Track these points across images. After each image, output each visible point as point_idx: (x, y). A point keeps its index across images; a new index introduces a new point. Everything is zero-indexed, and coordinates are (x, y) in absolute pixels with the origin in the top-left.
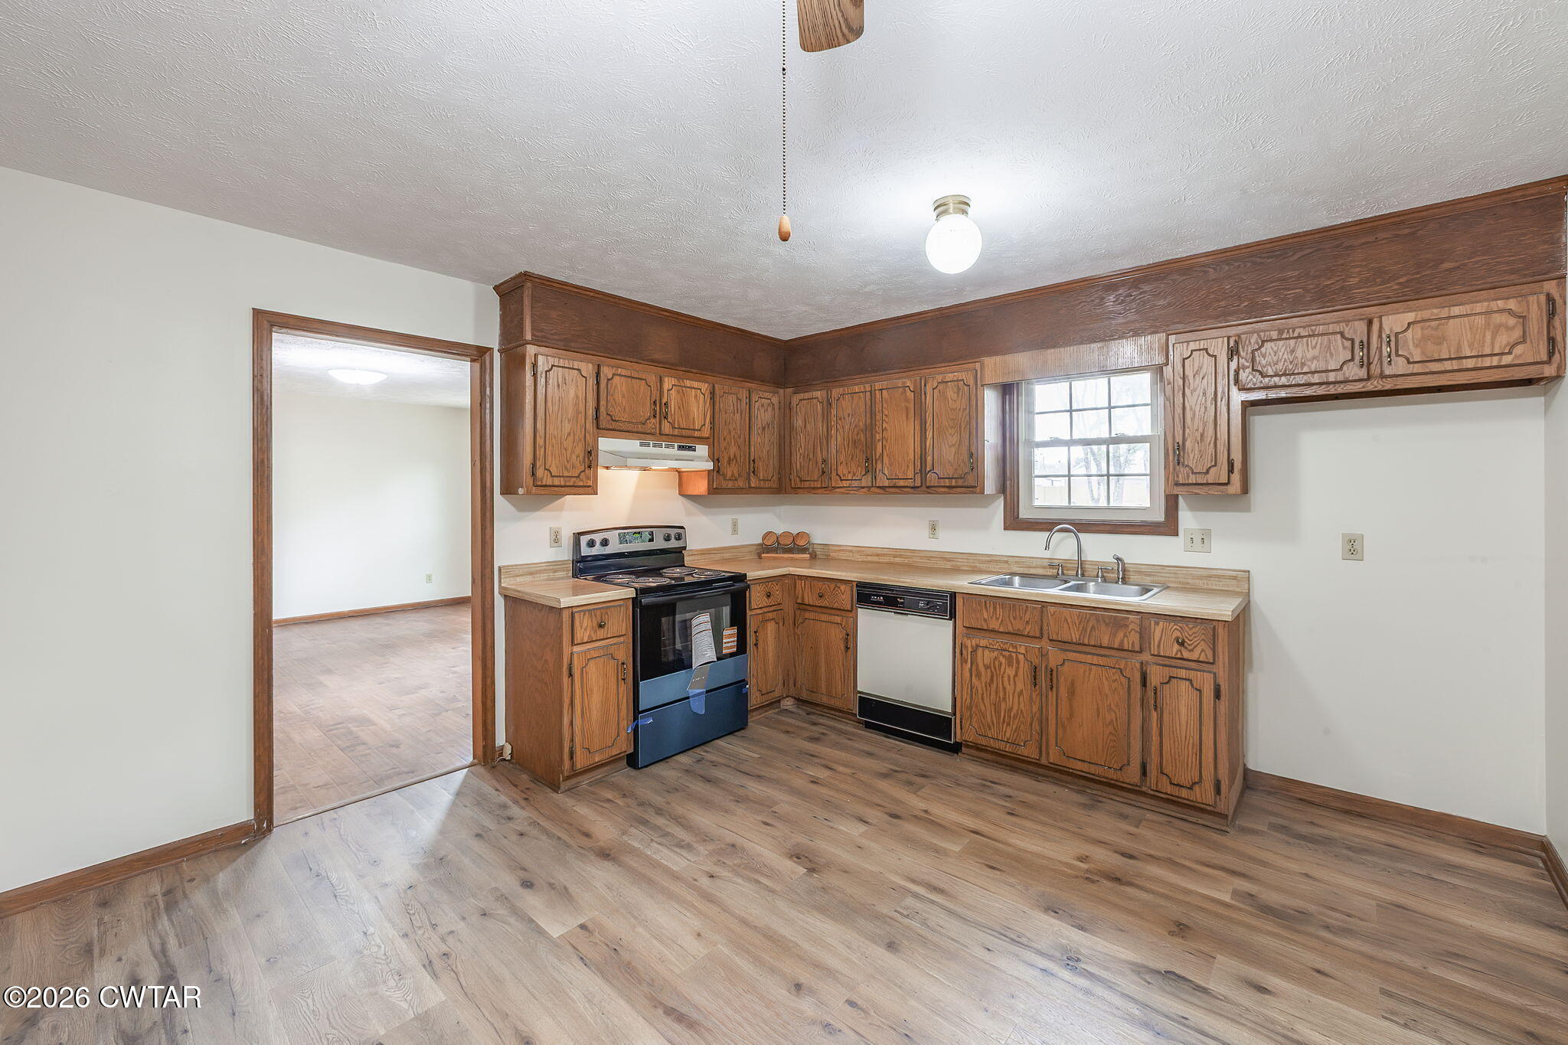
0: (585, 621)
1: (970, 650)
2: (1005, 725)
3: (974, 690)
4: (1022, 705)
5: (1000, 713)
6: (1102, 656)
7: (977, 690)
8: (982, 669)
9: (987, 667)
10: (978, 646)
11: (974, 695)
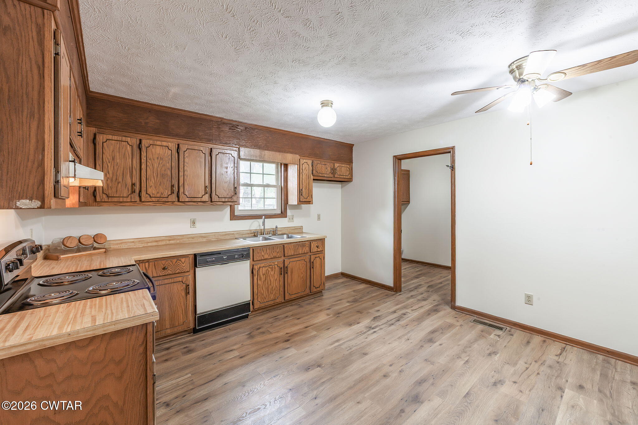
1: (257, 270)
2: (271, 294)
3: (259, 286)
4: (277, 284)
5: (269, 291)
6: (300, 257)
7: (260, 285)
8: (262, 276)
9: (263, 275)
10: (260, 267)
11: (259, 288)
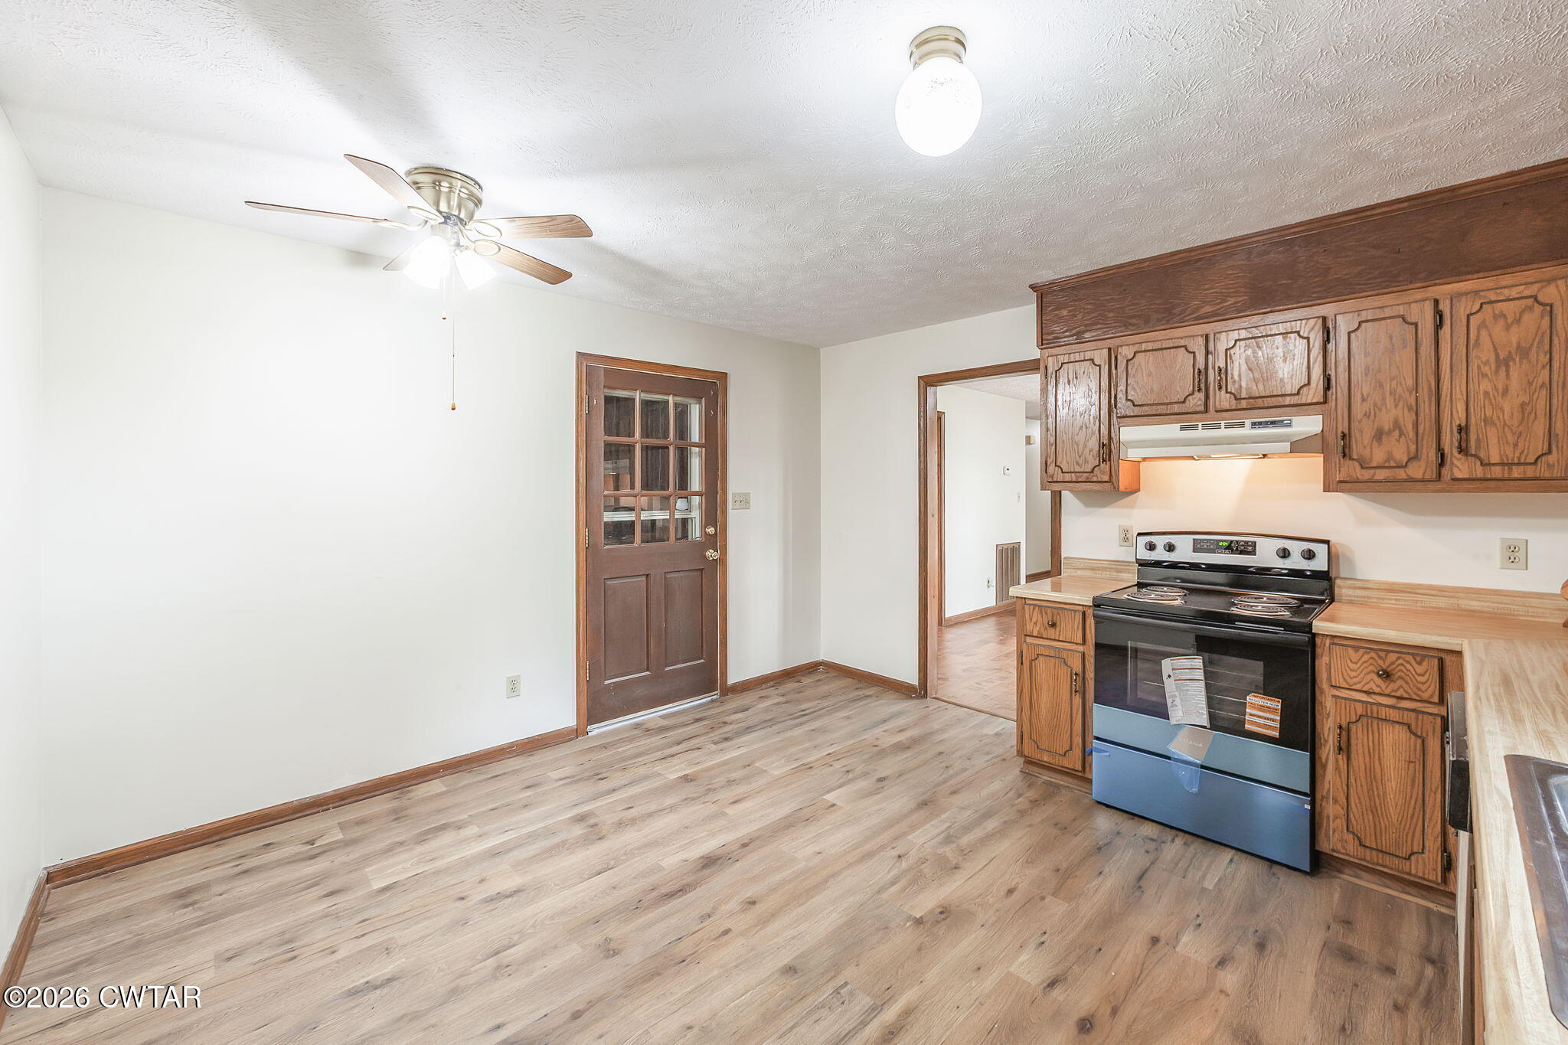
0: (1035, 614)
